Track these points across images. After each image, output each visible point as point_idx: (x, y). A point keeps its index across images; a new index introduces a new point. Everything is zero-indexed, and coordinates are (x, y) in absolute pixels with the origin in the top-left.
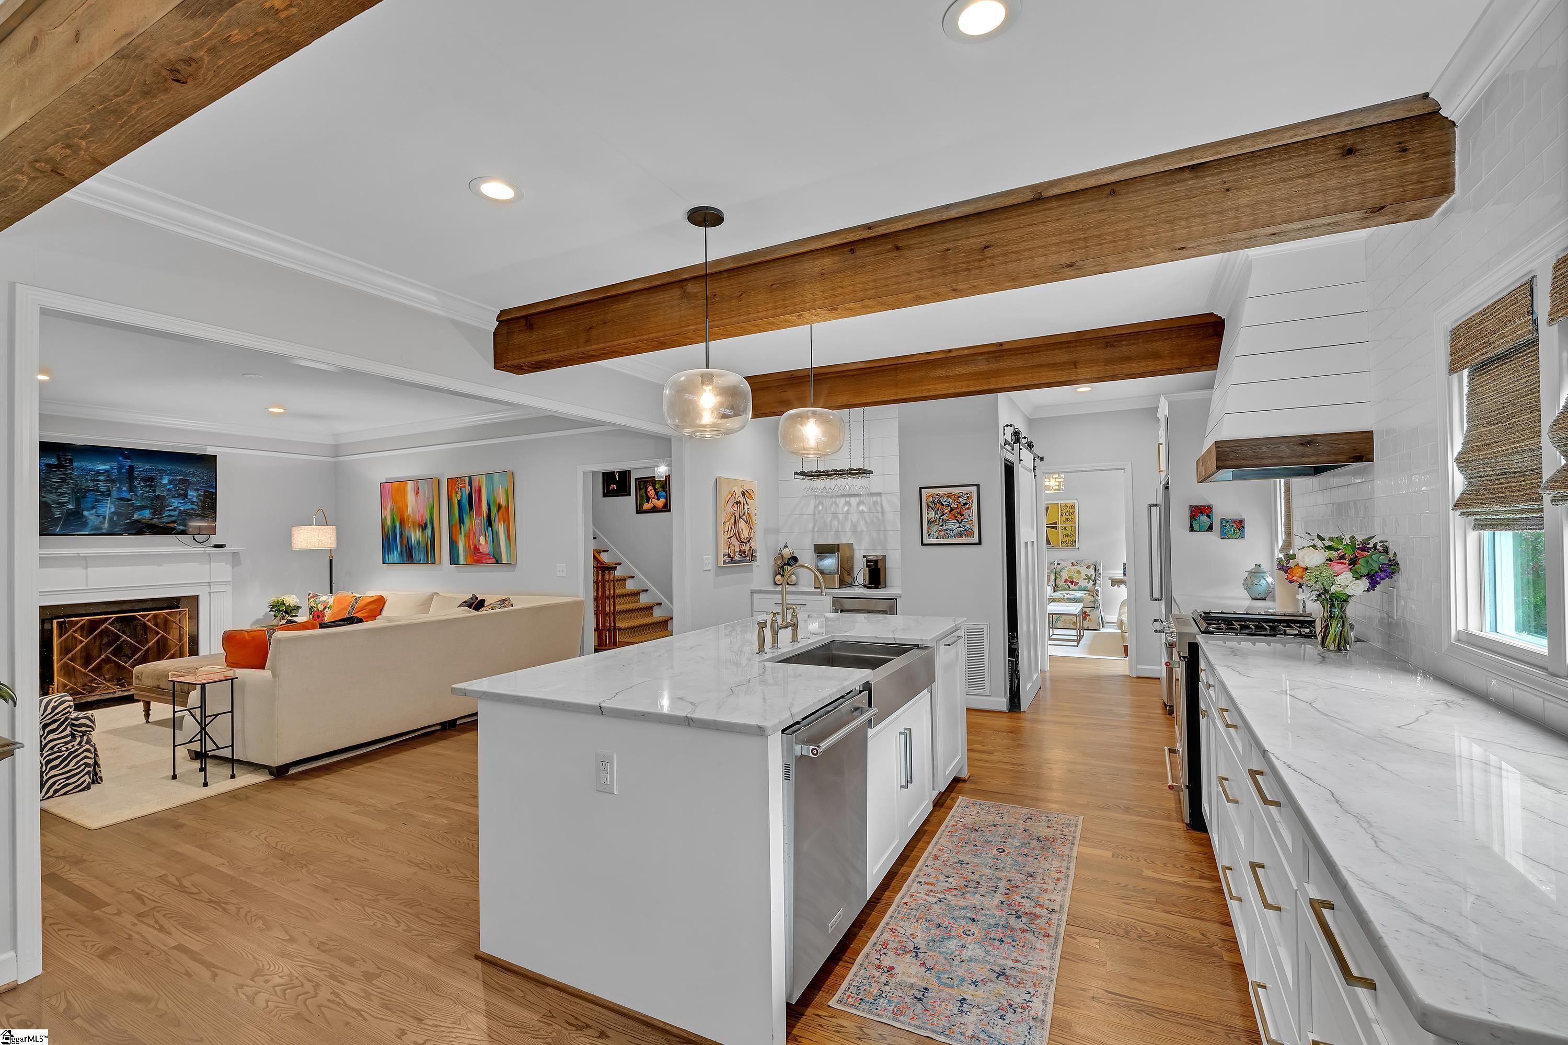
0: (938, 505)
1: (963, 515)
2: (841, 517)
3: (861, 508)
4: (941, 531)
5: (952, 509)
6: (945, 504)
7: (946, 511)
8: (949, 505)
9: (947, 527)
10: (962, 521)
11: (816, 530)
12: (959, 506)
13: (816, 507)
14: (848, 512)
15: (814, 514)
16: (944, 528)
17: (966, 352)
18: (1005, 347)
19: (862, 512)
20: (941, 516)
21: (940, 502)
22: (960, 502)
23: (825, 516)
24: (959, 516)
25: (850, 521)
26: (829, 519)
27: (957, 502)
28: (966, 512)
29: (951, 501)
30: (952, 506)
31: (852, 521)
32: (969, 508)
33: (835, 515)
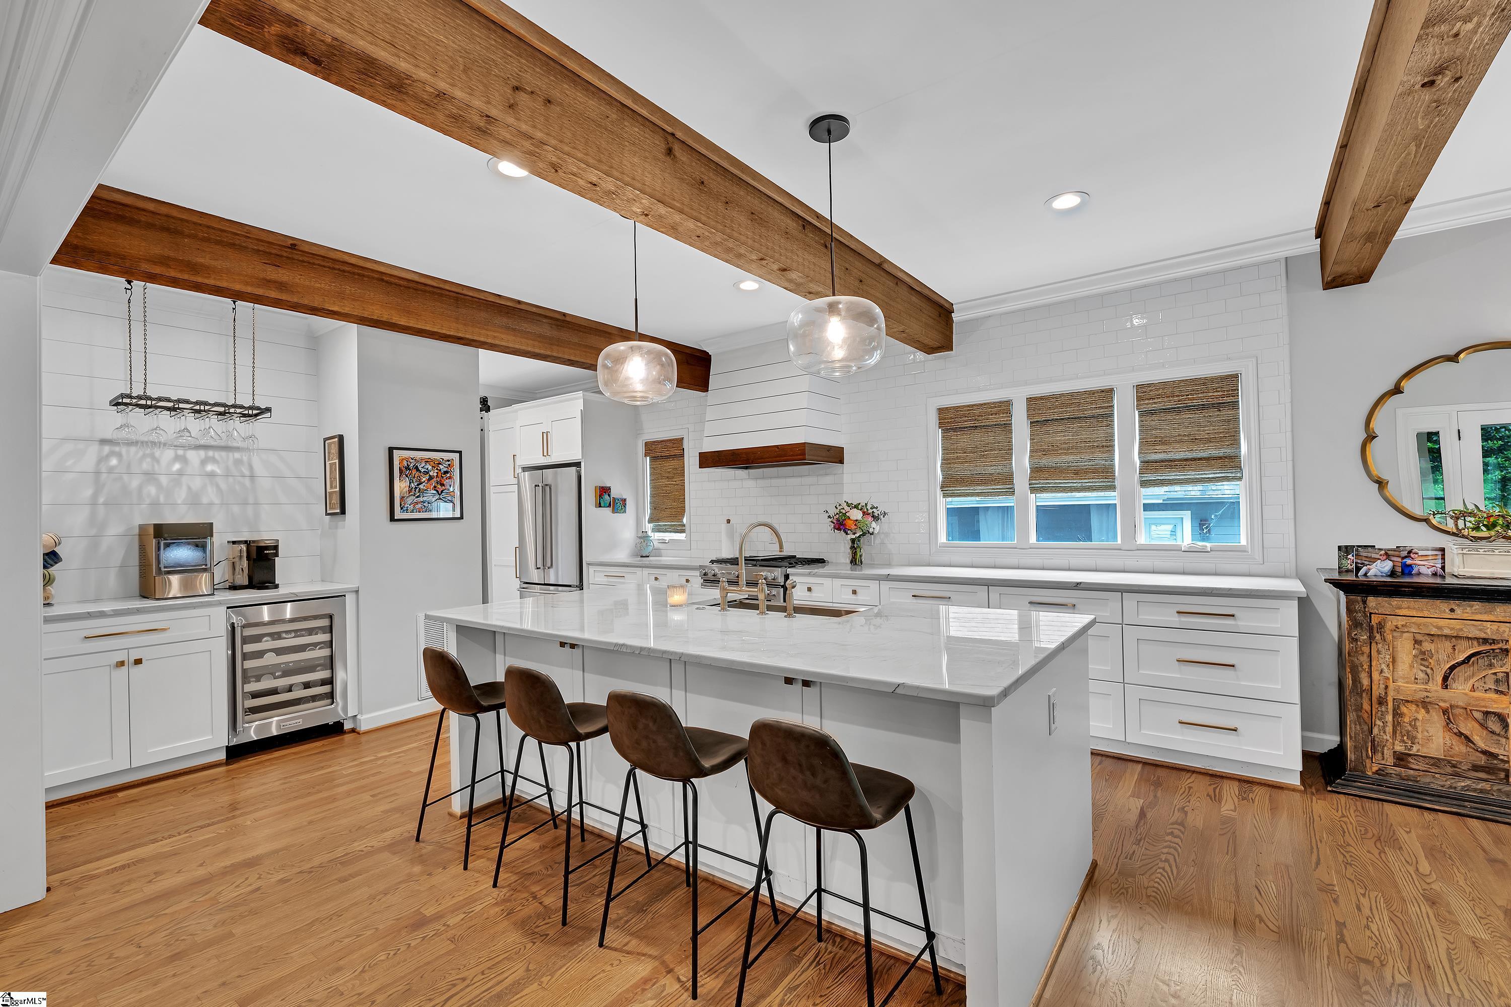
0: (414, 472)
1: (444, 485)
2: (164, 480)
3: (209, 468)
4: (417, 503)
5: (431, 478)
6: (423, 470)
7: (424, 479)
8: (427, 473)
9: (425, 499)
10: (442, 492)
11: (101, 500)
12: (440, 474)
13: (101, 460)
14: (180, 473)
15: (97, 473)
16: (421, 499)
17: (534, 310)
18: (568, 319)
19: (212, 475)
20: (418, 485)
21: (417, 469)
22: (440, 470)
23: (125, 477)
24: (439, 486)
25: (184, 488)
26: (135, 483)
27: (437, 469)
28: (446, 482)
29: (430, 468)
30: (431, 473)
31: (189, 488)
32: (450, 478)
33: (150, 476)
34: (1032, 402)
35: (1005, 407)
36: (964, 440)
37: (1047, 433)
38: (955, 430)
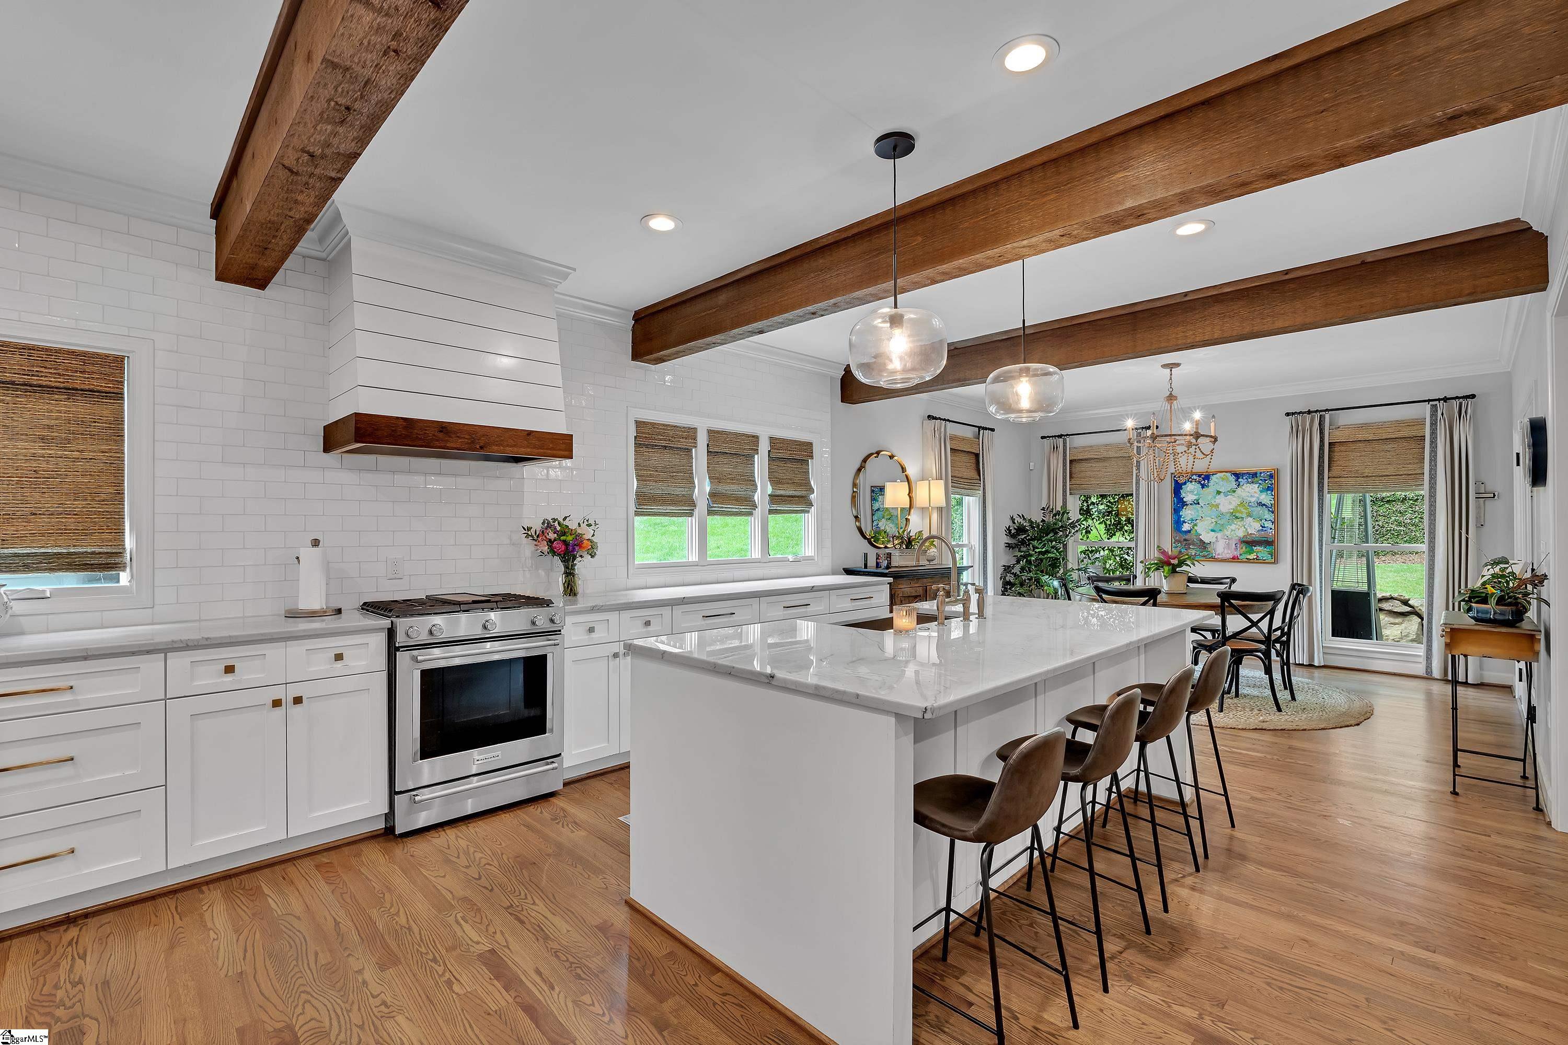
34: (711, 433)
35: (690, 433)
36: (656, 458)
37: (718, 463)
38: (647, 446)
